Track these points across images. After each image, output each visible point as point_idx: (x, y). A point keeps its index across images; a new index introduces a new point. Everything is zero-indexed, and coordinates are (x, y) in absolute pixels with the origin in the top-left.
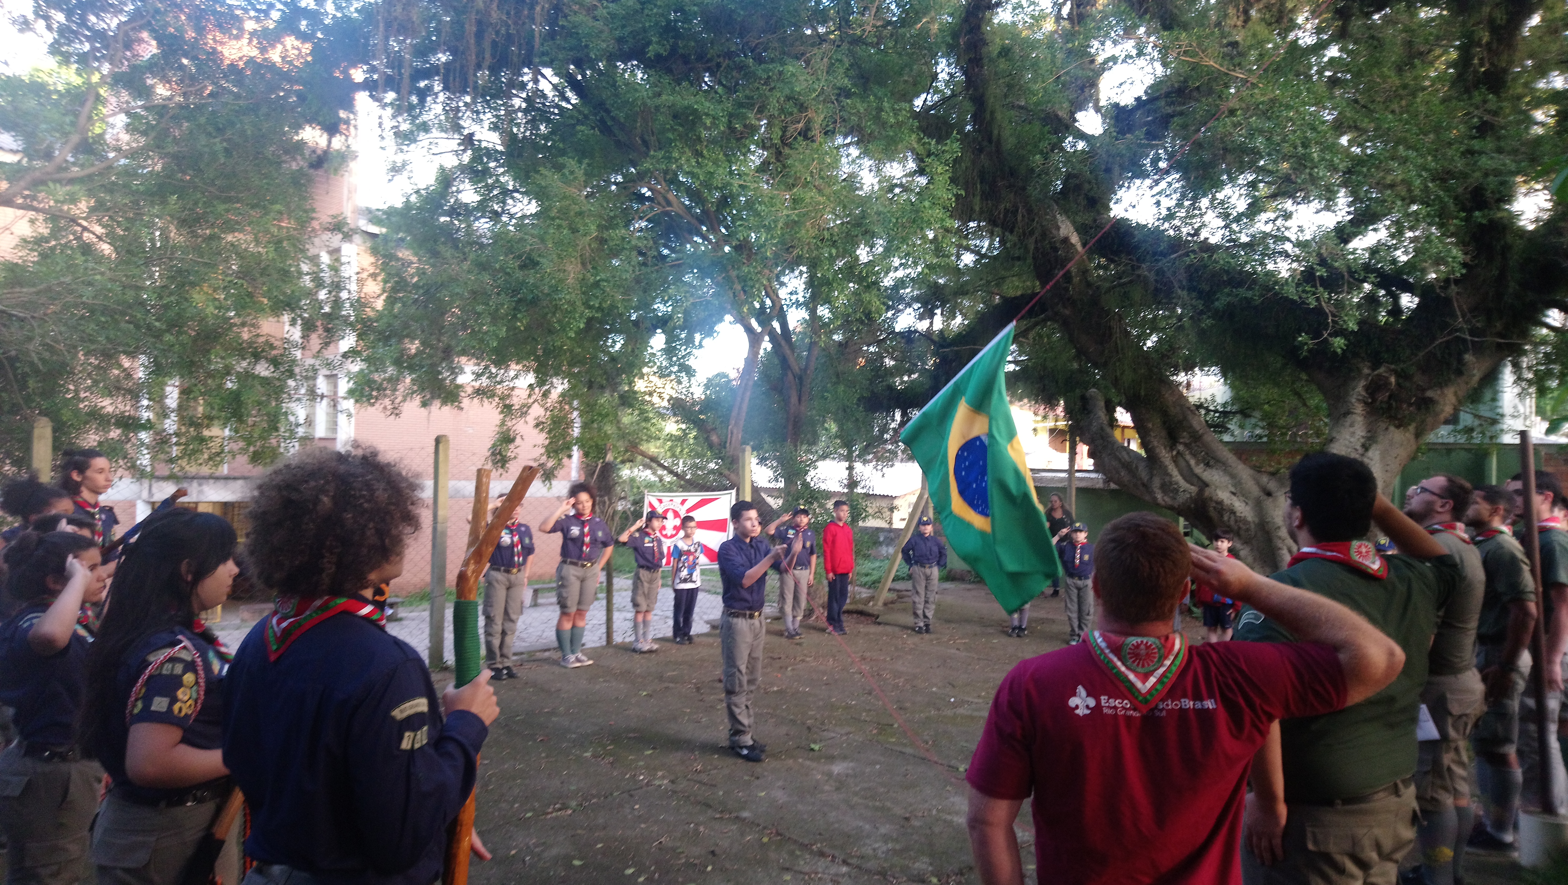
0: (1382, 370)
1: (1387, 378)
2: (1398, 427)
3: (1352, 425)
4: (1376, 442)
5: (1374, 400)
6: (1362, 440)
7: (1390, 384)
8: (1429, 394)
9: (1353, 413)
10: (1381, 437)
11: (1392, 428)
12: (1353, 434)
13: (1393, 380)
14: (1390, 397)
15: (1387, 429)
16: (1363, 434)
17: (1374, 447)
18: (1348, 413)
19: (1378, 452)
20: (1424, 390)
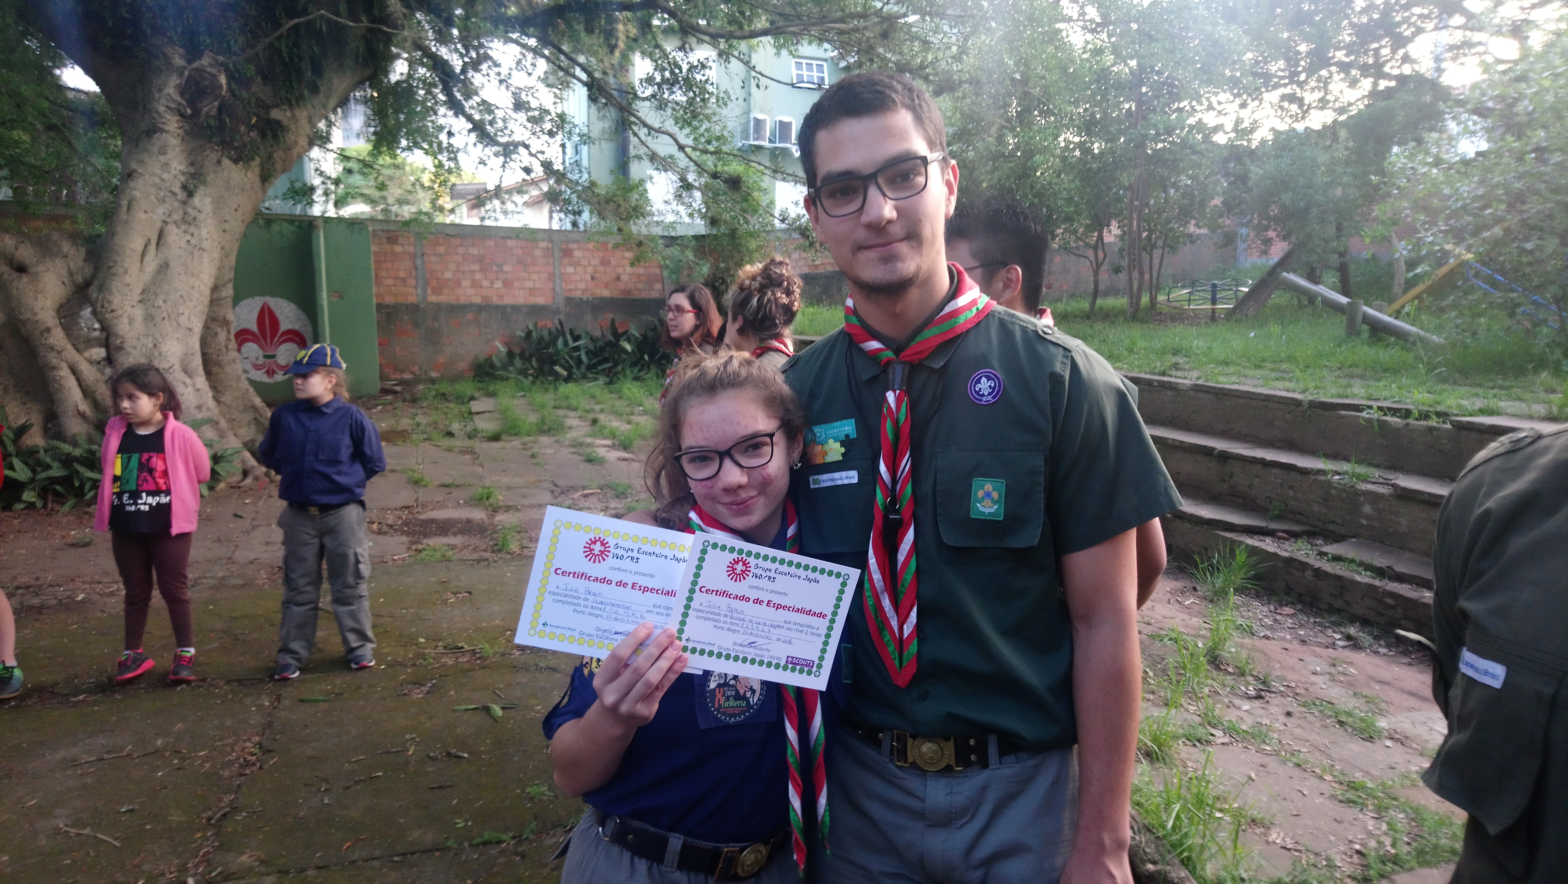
0: (205, 61)
1: (214, 77)
2: (236, 161)
3: (163, 152)
4: (205, 183)
5: (196, 112)
6: (182, 179)
7: (221, 86)
8: (275, 114)
9: (163, 131)
10: (212, 175)
11: (226, 162)
12: (166, 166)
13: (223, 80)
14: (220, 108)
15: (219, 162)
16: (182, 167)
17: (201, 191)
18: (153, 130)
19: (208, 200)
20: (267, 108)
